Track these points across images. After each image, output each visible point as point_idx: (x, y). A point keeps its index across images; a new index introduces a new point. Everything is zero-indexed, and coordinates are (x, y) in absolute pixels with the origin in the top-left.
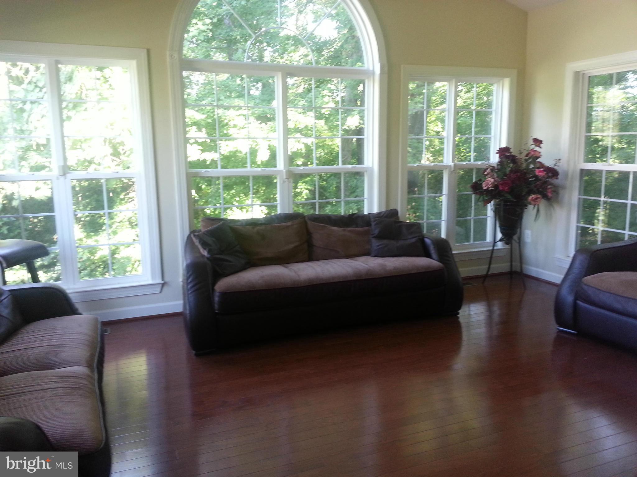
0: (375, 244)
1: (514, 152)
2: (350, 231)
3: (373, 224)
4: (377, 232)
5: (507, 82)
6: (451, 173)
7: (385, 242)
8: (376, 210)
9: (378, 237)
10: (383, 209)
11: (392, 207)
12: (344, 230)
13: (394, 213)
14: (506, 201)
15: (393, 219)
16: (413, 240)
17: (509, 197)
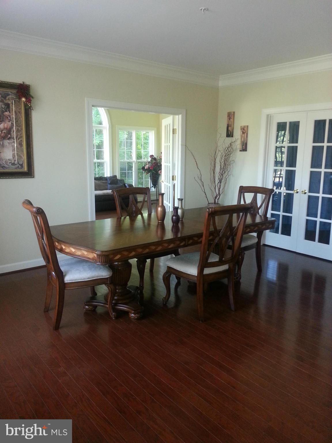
0: (109, 186)
1: (155, 156)
2: (100, 182)
3: (108, 180)
4: (109, 182)
5: (153, 132)
6: (135, 164)
7: (112, 185)
8: (109, 176)
9: (110, 184)
10: (112, 175)
11: (115, 174)
12: (98, 182)
13: (115, 176)
14: (153, 173)
15: (115, 178)
16: (122, 185)
17: (154, 171)
